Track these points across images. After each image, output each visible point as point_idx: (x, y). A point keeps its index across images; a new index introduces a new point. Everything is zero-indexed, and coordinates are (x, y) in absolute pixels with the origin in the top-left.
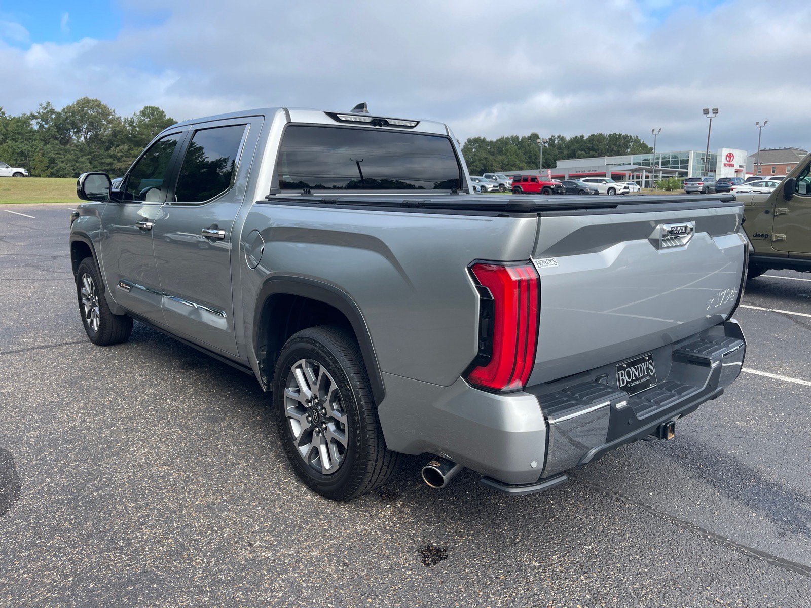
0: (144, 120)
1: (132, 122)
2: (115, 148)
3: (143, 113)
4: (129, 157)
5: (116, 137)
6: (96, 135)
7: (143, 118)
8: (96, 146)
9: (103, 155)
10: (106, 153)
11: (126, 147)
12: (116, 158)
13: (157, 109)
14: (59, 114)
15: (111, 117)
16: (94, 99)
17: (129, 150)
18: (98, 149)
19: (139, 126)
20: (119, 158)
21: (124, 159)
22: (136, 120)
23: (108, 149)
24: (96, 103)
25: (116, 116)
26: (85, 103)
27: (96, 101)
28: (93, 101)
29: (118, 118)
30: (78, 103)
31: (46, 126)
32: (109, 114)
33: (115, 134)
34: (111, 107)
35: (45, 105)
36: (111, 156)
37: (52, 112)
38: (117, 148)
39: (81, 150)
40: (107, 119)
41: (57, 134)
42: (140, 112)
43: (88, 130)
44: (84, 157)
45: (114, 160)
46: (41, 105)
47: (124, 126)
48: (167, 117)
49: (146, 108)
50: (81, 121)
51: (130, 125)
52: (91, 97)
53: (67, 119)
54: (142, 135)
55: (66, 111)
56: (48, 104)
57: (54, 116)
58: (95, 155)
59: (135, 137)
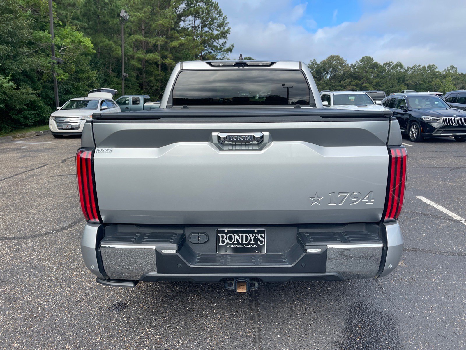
0: (361, 64)
1: (355, 66)
2: (343, 81)
3: (361, 61)
4: (349, 86)
5: (345, 75)
6: (335, 75)
7: (360, 63)
8: (334, 81)
9: (337, 85)
10: (338, 84)
11: (349, 80)
12: (343, 87)
13: (369, 57)
14: (319, 65)
15: (344, 64)
16: (337, 55)
17: (350, 82)
18: (335, 82)
19: (357, 68)
20: (345, 87)
21: (347, 87)
22: (357, 65)
23: (340, 82)
24: (337, 57)
25: (347, 63)
26: (332, 58)
27: (338, 56)
28: (336, 56)
29: (347, 65)
30: (328, 58)
31: (312, 71)
32: (342, 63)
33: (344, 74)
34: (344, 59)
35: (312, 61)
36: (340, 86)
37: (316, 64)
38: (344, 81)
39: (327, 83)
40: (341, 66)
41: (316, 75)
42: (360, 60)
43: (332, 72)
44: (327, 87)
45: (342, 88)
46: (311, 61)
47: (350, 69)
48: (374, 62)
49: (363, 58)
50: (329, 68)
51: (353, 68)
52: (335, 55)
53: (322, 67)
54: (359, 73)
55: (322, 63)
56: (314, 60)
57: (316, 66)
58: (333, 85)
59: (355, 74)
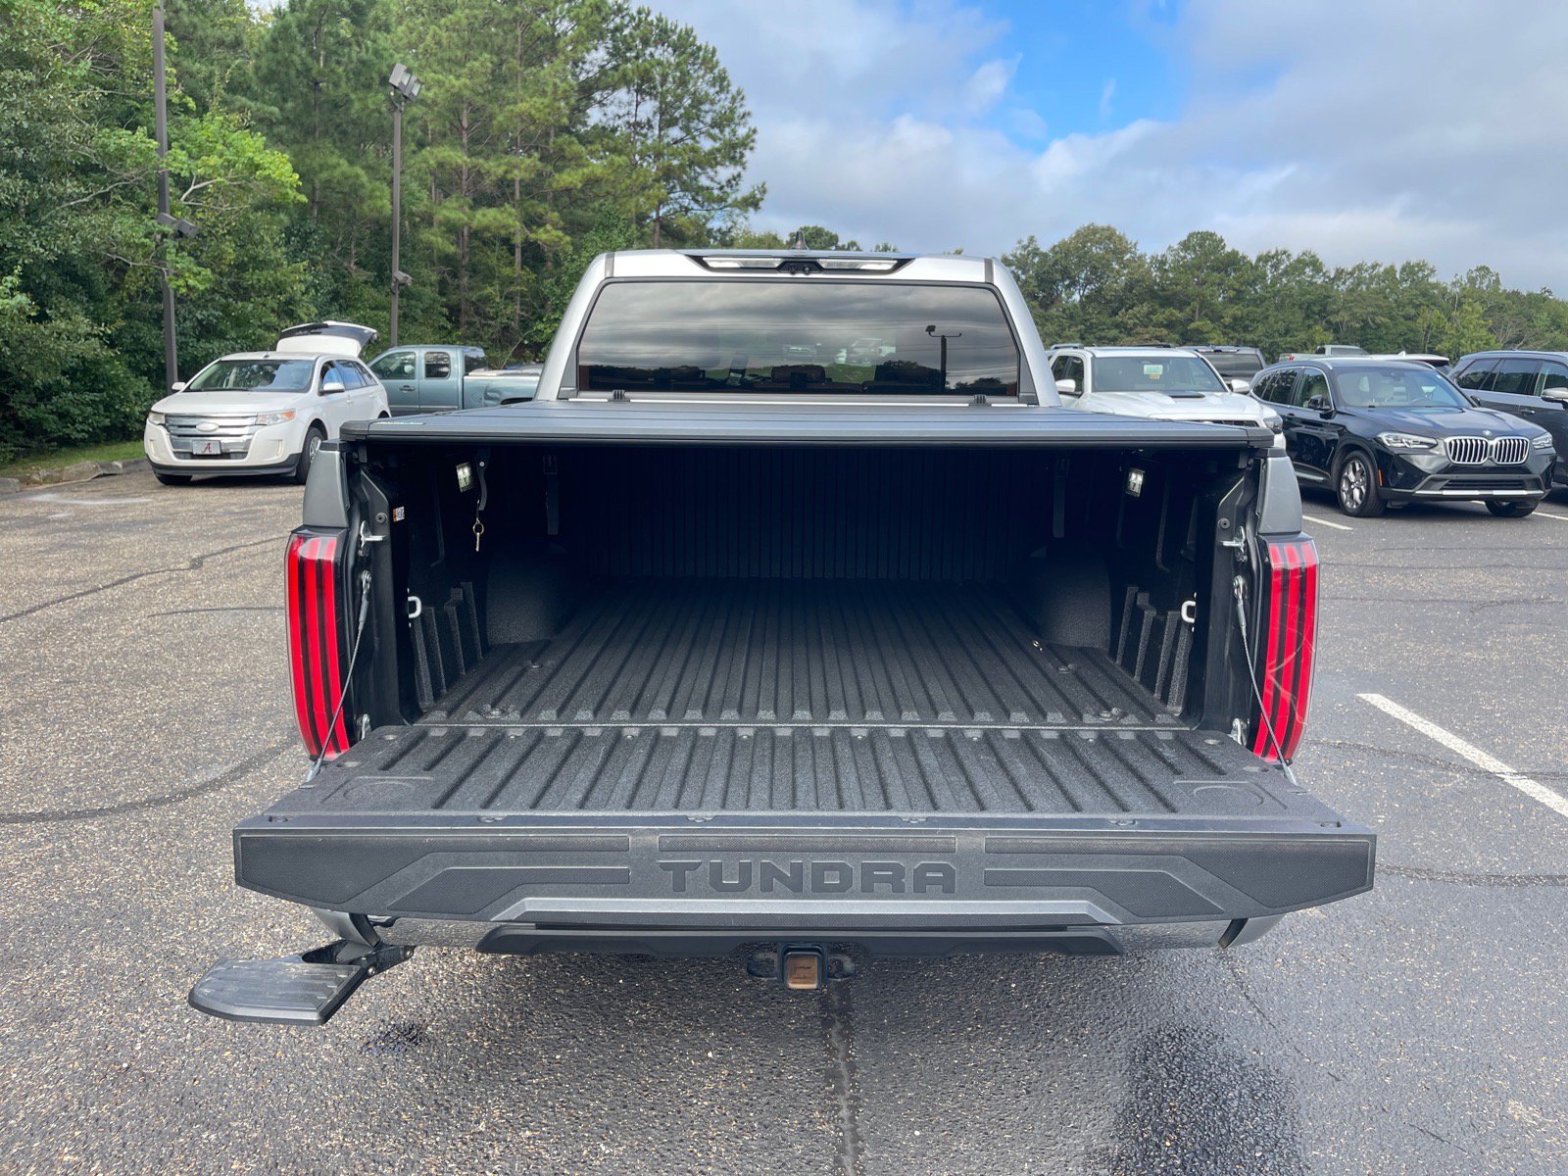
0: (1185, 257)
1: (1163, 262)
2: (1127, 310)
3: (1185, 246)
4: (1146, 327)
5: (1131, 292)
6: (1099, 290)
7: (1182, 254)
8: (1094, 308)
9: (1104, 324)
10: (1109, 321)
11: (1145, 308)
12: (1126, 329)
13: (1212, 235)
14: (1045, 255)
15: (1128, 256)
16: (1106, 225)
17: (1150, 313)
18: (1099, 313)
19: (1173, 270)
20: (1131, 329)
21: (1139, 329)
22: (1170, 259)
23: (1115, 313)
24: (1107, 233)
25: (1138, 253)
26: (1089, 235)
27: (1109, 228)
28: (1103, 229)
29: (1140, 257)
30: (1078, 234)
31: (1023, 277)
32: (1126, 251)
33: (1130, 287)
34: (1130, 238)
35: (1026, 242)
36: (1117, 326)
37: (1036, 252)
38: (1130, 311)
39: (1071, 317)
40: (1120, 261)
41: (1036, 290)
42: (1180, 243)
43: (1088, 281)
44: (1074, 329)
45: (1121, 332)
46: (1019, 243)
47: (1149, 271)
48: (1228, 249)
49: (1191, 236)
50: (1080, 266)
51: (1159, 269)
52: (1101, 223)
53: (1056, 263)
54: (1177, 284)
55: (1057, 249)
56: (1032, 239)
57: (1036, 260)
58: (1091, 324)
59: (1164, 290)
